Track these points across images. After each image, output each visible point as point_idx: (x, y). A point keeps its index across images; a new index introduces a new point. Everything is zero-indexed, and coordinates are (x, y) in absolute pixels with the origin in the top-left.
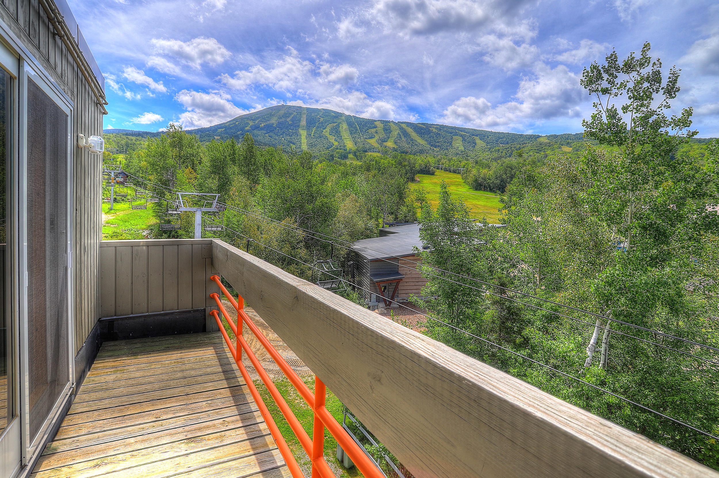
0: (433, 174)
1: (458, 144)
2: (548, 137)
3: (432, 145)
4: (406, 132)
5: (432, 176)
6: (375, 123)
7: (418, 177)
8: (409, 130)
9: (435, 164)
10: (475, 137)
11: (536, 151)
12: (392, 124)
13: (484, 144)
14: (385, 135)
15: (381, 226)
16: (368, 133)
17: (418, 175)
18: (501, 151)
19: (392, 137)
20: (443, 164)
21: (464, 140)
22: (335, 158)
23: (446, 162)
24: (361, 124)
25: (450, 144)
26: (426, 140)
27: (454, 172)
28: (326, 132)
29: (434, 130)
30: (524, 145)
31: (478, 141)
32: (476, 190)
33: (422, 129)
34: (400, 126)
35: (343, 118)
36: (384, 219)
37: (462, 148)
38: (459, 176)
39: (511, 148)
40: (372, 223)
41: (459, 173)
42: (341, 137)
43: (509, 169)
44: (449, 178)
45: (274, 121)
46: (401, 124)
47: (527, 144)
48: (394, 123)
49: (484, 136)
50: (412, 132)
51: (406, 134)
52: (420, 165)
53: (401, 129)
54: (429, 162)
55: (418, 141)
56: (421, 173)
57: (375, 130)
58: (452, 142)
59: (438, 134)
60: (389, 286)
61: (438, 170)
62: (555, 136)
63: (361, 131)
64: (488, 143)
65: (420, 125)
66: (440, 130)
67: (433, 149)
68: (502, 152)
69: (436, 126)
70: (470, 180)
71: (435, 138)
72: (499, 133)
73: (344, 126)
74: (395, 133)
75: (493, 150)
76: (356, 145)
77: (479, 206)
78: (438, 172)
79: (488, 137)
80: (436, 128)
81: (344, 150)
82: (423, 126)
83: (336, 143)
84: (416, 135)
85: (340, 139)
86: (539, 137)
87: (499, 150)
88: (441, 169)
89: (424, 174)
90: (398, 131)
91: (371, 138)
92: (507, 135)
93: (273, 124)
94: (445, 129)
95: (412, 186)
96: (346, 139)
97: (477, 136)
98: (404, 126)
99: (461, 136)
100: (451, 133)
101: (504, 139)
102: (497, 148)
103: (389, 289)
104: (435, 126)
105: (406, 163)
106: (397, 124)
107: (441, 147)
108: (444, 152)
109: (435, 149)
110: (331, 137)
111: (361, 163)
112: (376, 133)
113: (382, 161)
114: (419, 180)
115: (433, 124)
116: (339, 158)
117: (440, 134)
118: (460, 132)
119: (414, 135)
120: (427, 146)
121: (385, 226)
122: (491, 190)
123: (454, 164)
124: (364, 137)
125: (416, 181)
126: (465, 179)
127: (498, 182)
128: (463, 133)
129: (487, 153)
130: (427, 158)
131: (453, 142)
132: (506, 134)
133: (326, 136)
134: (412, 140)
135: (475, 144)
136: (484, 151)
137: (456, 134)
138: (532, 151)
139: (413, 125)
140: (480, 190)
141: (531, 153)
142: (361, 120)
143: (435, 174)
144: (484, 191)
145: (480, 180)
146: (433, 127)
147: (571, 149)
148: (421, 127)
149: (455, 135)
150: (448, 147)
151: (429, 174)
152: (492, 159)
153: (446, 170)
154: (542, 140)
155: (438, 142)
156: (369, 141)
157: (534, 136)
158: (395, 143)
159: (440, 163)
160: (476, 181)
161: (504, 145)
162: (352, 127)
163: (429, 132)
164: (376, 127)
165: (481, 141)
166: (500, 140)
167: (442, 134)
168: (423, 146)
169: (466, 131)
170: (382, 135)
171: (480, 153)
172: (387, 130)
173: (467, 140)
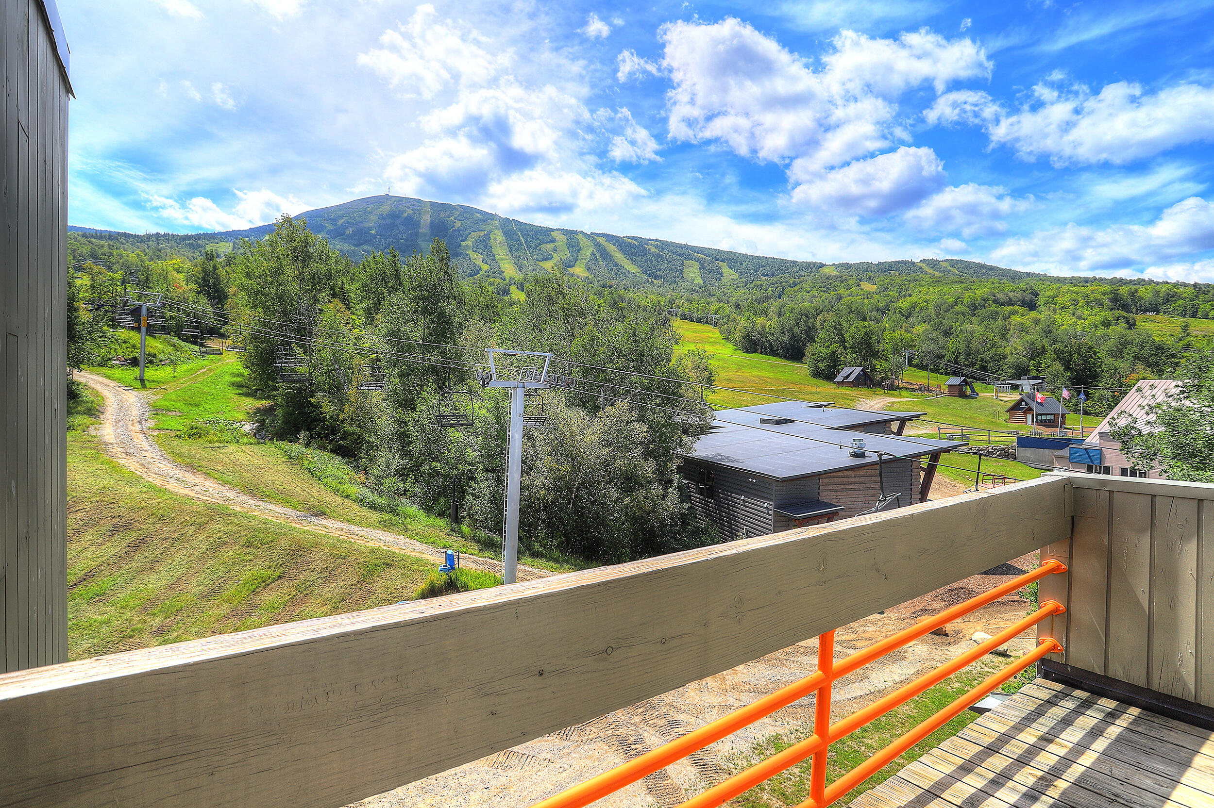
1: (693, 274)
2: (837, 267)
3: (649, 275)
4: (605, 250)
6: (552, 233)
8: (611, 248)
9: (665, 307)
10: (721, 263)
11: (821, 289)
12: (580, 236)
13: (736, 276)
14: (569, 255)
16: (540, 250)
18: (765, 287)
19: (582, 259)
20: (679, 307)
21: (702, 267)
23: (683, 303)
24: (529, 234)
25: (680, 274)
26: (641, 267)
27: (700, 321)
28: (467, 246)
29: (653, 249)
30: (801, 278)
31: (726, 270)
33: (632, 246)
34: (596, 240)
35: (496, 223)
37: (700, 281)
38: (710, 328)
39: (781, 283)
41: (708, 323)
42: (494, 256)
44: (694, 330)
45: (372, 223)
46: (596, 237)
47: (806, 278)
48: (585, 234)
49: (736, 262)
50: (614, 251)
51: (605, 255)
53: (597, 245)
55: (626, 267)
57: (552, 245)
58: (682, 271)
59: (659, 256)
62: (848, 266)
63: (527, 247)
64: (741, 274)
65: (629, 240)
66: (663, 249)
67: (652, 282)
68: (766, 290)
69: (656, 243)
70: (736, 335)
71: (655, 263)
72: (759, 258)
73: (499, 236)
74: (588, 251)
75: (752, 286)
76: (520, 270)
79: (742, 264)
80: (656, 246)
81: (502, 279)
82: (633, 242)
83: (485, 267)
84: (623, 256)
85: (492, 260)
86: (822, 265)
87: (761, 286)
88: (676, 315)
90: (591, 250)
91: (547, 259)
92: (772, 262)
93: (370, 229)
94: (671, 248)
96: (502, 259)
97: (723, 261)
98: (601, 240)
99: (698, 260)
100: (681, 255)
101: (768, 269)
102: (759, 283)
104: (653, 243)
106: (589, 236)
107: (664, 279)
108: (671, 287)
109: (655, 281)
110: (476, 255)
112: (555, 250)
115: (650, 240)
117: (662, 257)
118: (696, 254)
119: (618, 256)
120: (642, 275)
123: (697, 308)
124: (535, 257)
128: (701, 256)
129: (742, 291)
130: (649, 297)
131: (685, 270)
132: (770, 260)
133: (467, 255)
134: (616, 265)
135: (722, 274)
136: (738, 287)
137: (689, 257)
138: (815, 289)
139: (617, 240)
140: (755, 351)
141: (813, 293)
142: (527, 227)
145: (755, 336)
146: (651, 245)
147: (875, 286)
148: (630, 243)
149: (688, 259)
150: (677, 279)
152: (752, 300)
153: (684, 317)
154: (826, 270)
155: (660, 270)
156: (542, 264)
157: (815, 264)
158: (588, 269)
159: (674, 305)
160: (748, 336)
161: (768, 279)
162: (512, 239)
163: (645, 252)
164: (553, 241)
165: (730, 270)
166: (761, 269)
167: (666, 256)
168: (635, 276)
169: (706, 252)
170: (566, 254)
171: (731, 290)
172: (573, 247)
173: (708, 268)
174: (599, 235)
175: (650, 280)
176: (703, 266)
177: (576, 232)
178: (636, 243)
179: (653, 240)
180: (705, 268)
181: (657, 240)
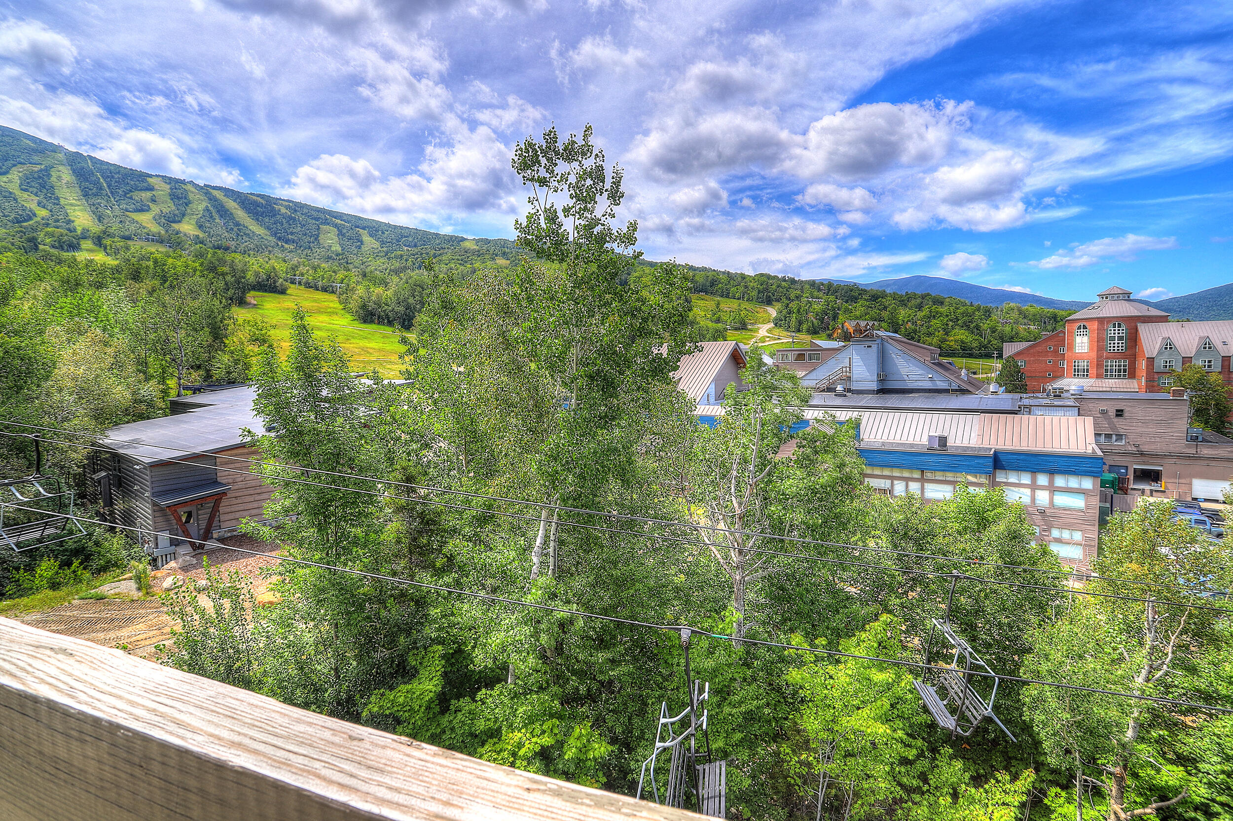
0: (283, 292)
1: (330, 239)
2: (477, 241)
3: (279, 239)
4: (222, 206)
5: (282, 296)
6: (149, 179)
7: (252, 297)
8: (231, 204)
9: (287, 274)
10: (361, 231)
11: (459, 262)
12: (189, 187)
13: (377, 245)
14: (173, 208)
15: (173, 393)
16: (131, 198)
17: (253, 293)
18: (405, 257)
19: (193, 214)
20: (302, 275)
21: (341, 234)
22: (41, 247)
23: (308, 271)
24: (113, 177)
25: (316, 239)
26: (268, 228)
27: (325, 290)
28: (10, 181)
29: (283, 210)
30: (442, 251)
31: (366, 238)
32: (365, 322)
33: (257, 204)
34: (210, 194)
35: (61, 156)
36: (180, 379)
37: (337, 248)
38: (333, 297)
39: (422, 254)
40: (150, 389)
41: (333, 292)
42: (57, 199)
43: (418, 288)
44: (315, 301)
46: (212, 191)
47: (446, 250)
48: (196, 186)
49: (377, 231)
50: (235, 209)
51: (223, 212)
52: (257, 274)
53: (212, 199)
54: (274, 269)
55: (251, 227)
56: (259, 290)
57: (149, 194)
58: (318, 236)
59: (291, 218)
60: (198, 510)
61: (292, 286)
62: (487, 241)
63: (112, 193)
64: (383, 243)
65: (255, 198)
66: (296, 211)
67: (283, 246)
68: (406, 260)
69: (287, 204)
70: (353, 305)
71: (286, 225)
72: (401, 228)
73: (65, 175)
74: (200, 206)
75: (393, 255)
76: (100, 221)
77: (371, 351)
78: (292, 289)
79: (384, 233)
80: (287, 207)
81: (69, 230)
82: (259, 199)
83: (43, 213)
84: (246, 215)
85: (54, 204)
86: (463, 239)
87: (402, 256)
88: (300, 283)
89: (266, 291)
90: (204, 204)
91: (141, 210)
92: (414, 233)
94: (305, 211)
95: (241, 314)
96: (72, 205)
97: (364, 228)
98: (217, 194)
99: (336, 226)
100: (317, 219)
101: (410, 239)
102: (399, 253)
103: (198, 515)
104: (285, 203)
105: (226, 269)
106: (202, 188)
107: (297, 243)
108: (305, 253)
109: (286, 246)
110: (25, 195)
111: (116, 262)
112: (153, 200)
113: (170, 261)
114: (255, 303)
115: (280, 199)
116: (53, 247)
117: (294, 219)
118: (334, 219)
119: (241, 214)
120: (270, 238)
121: (183, 392)
122: (390, 323)
123: (323, 276)
124: (124, 206)
125: (250, 304)
126: (345, 303)
127: (401, 309)
128: (339, 222)
129: (382, 260)
130: (270, 262)
131: (321, 236)
132: (413, 231)
133: (11, 193)
134: (237, 224)
135: (362, 242)
136: (377, 256)
137: (326, 222)
138: (454, 261)
139: (239, 196)
140: (372, 322)
141: (453, 265)
142: (112, 168)
143: (288, 292)
144: (379, 324)
145: (371, 306)
146: (282, 205)
147: (508, 262)
148: (256, 202)
149: (322, 223)
150: (312, 245)
151: (274, 292)
152: (390, 270)
153: (308, 285)
154: (467, 244)
155: (292, 233)
156: (134, 216)
157: (456, 237)
158: (200, 227)
159: (297, 272)
160: (364, 307)
161: (410, 249)
162: (86, 180)
163: (273, 213)
164: (150, 189)
165: (370, 239)
166: (404, 239)
167: (299, 218)
168: (262, 238)
169: (345, 218)
170: (169, 207)
171: (370, 259)
172: (178, 198)
173: (347, 234)
174: (215, 188)
175: (280, 243)
176: (341, 232)
177: (183, 182)
178: (263, 202)
179: (284, 200)
180: (343, 235)
181: (288, 201)
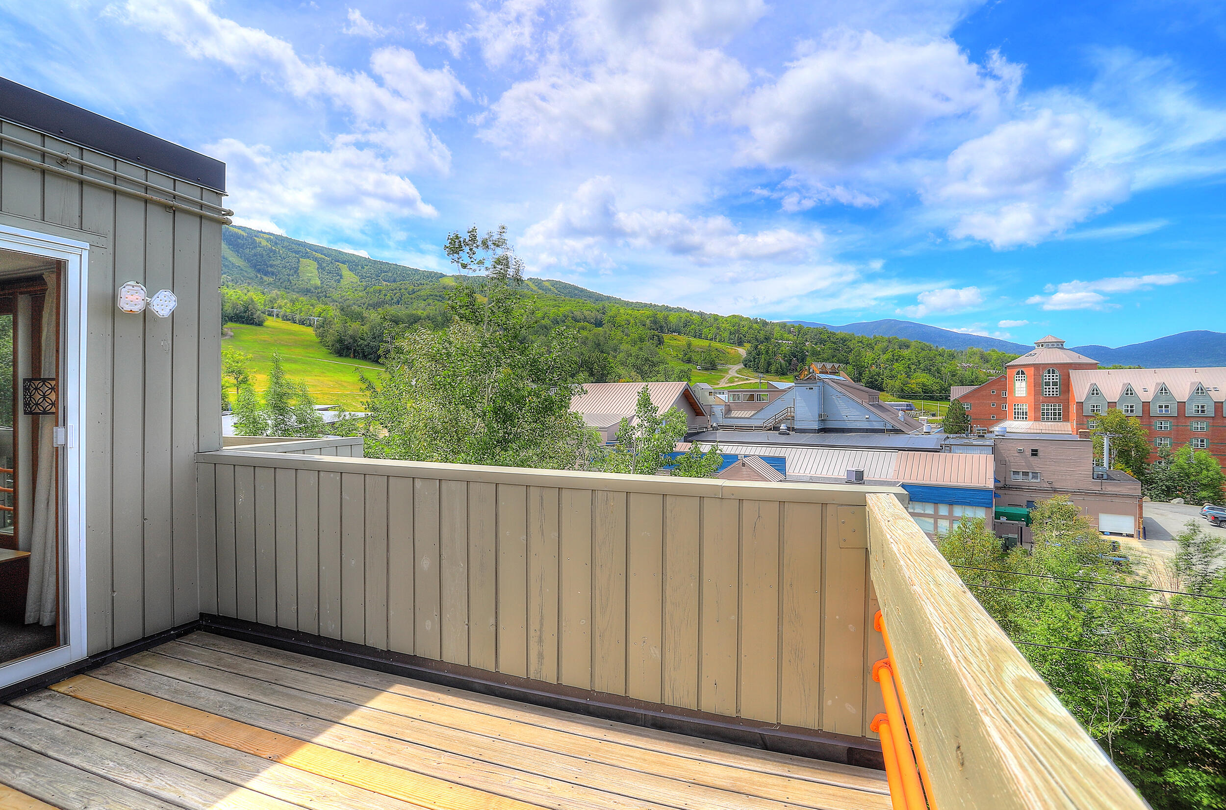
0: (260, 324)
1: (310, 273)
2: (456, 278)
3: (259, 271)
5: (258, 328)
7: (228, 327)
9: (265, 306)
10: (341, 265)
11: (437, 298)
13: (356, 279)
17: (229, 324)
18: (383, 292)
20: (280, 307)
21: (321, 268)
23: (286, 304)
25: (295, 272)
26: (248, 260)
27: (302, 323)
29: (264, 243)
30: (421, 286)
31: (346, 273)
32: (341, 355)
33: (238, 236)
37: (316, 281)
38: (310, 330)
39: (400, 289)
41: (310, 325)
44: (292, 333)
47: (425, 286)
49: (357, 265)
52: (235, 306)
54: (253, 301)
55: (230, 259)
56: (236, 322)
58: (298, 269)
59: (271, 250)
61: (270, 318)
62: (466, 279)
64: (362, 277)
66: (276, 244)
67: (261, 278)
68: (385, 295)
69: (268, 236)
70: (330, 339)
71: (266, 258)
72: (381, 263)
75: (372, 290)
77: (345, 384)
78: (270, 322)
79: (364, 268)
80: (268, 240)
82: (238, 230)
86: (442, 276)
87: (380, 291)
88: (277, 316)
89: (243, 323)
92: (394, 268)
94: (286, 244)
97: (344, 263)
99: (316, 259)
100: (297, 252)
101: (390, 275)
102: (378, 287)
104: (265, 236)
107: (276, 276)
108: (284, 286)
109: (265, 278)
114: (232, 334)
115: (261, 232)
117: (275, 252)
118: (314, 253)
120: (249, 270)
122: (364, 358)
123: (301, 309)
125: (226, 334)
126: (321, 336)
127: (377, 344)
128: (320, 255)
129: (361, 294)
130: (249, 294)
131: (301, 269)
132: (392, 266)
135: (341, 277)
136: (356, 290)
137: (306, 256)
138: (432, 297)
140: (347, 356)
141: (431, 301)
143: (266, 324)
144: (353, 358)
145: (347, 340)
146: (263, 238)
147: (486, 299)
148: (236, 234)
149: (302, 257)
150: (291, 278)
151: (252, 324)
152: (369, 304)
153: (286, 318)
154: (446, 281)
155: (272, 266)
157: (436, 274)
159: (275, 305)
160: (340, 341)
161: (389, 284)
163: (255, 245)
165: (350, 273)
166: (383, 274)
167: (279, 251)
168: (241, 270)
169: (325, 252)
171: (349, 293)
173: (327, 268)
175: (259, 276)
176: (321, 266)
178: (244, 234)
179: (265, 233)
180: (323, 269)
181: (269, 234)
